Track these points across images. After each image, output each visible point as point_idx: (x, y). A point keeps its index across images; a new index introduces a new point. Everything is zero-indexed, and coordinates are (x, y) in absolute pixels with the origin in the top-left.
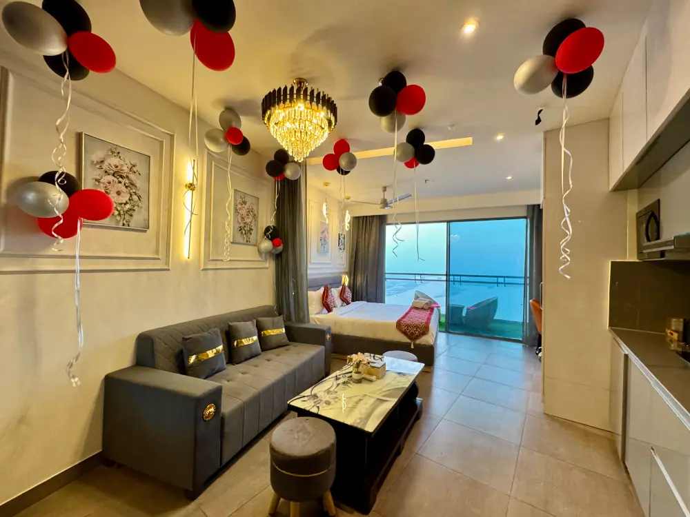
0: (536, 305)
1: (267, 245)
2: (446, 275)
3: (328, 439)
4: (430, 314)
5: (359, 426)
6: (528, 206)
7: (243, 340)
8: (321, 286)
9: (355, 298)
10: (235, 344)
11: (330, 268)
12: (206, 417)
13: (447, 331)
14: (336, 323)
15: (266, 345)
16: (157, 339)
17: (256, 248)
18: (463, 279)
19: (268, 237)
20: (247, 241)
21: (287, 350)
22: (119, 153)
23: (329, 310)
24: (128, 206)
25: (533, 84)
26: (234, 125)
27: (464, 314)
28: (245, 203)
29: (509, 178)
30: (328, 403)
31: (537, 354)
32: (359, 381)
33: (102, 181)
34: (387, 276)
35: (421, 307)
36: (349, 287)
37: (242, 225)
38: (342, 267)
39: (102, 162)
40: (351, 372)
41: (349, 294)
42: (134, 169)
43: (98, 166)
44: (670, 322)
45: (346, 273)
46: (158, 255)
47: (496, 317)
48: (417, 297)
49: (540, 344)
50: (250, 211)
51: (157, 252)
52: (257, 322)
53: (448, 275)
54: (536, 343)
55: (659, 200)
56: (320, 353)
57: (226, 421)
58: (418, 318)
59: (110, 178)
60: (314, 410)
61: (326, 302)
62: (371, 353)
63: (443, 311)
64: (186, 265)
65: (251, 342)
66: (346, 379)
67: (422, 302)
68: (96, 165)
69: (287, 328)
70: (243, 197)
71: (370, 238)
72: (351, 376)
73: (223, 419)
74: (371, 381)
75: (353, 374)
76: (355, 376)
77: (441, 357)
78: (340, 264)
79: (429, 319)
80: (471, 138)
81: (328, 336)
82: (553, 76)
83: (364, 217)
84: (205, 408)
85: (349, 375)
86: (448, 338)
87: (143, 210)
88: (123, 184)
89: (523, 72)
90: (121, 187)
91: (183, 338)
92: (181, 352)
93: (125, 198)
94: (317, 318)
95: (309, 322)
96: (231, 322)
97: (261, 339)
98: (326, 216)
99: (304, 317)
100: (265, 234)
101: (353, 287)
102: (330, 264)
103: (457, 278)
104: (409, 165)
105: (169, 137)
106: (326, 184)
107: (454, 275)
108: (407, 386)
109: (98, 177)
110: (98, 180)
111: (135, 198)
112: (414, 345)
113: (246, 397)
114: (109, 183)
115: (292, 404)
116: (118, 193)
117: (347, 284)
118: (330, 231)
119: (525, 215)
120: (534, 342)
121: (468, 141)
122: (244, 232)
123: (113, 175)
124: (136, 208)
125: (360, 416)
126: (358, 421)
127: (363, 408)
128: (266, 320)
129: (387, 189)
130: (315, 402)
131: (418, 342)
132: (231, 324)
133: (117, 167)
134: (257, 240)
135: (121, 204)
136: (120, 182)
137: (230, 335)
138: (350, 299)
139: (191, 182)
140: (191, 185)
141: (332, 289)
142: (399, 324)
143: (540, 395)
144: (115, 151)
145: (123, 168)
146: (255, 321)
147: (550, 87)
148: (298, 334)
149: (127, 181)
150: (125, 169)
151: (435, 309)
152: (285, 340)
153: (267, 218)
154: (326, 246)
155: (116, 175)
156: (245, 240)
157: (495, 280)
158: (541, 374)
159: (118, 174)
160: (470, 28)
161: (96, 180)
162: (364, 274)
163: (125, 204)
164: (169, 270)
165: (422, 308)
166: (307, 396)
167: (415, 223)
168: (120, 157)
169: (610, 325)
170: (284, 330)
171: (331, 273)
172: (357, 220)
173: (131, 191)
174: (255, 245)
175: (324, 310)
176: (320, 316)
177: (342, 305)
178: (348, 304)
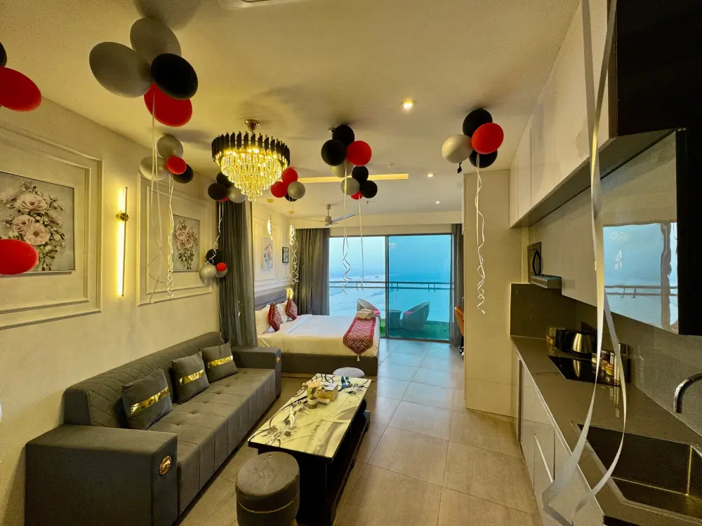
0: (460, 312)
1: (210, 270)
2: (386, 283)
3: (292, 471)
4: (373, 326)
5: (320, 454)
6: (452, 225)
7: (190, 377)
8: (267, 303)
9: (301, 312)
10: (181, 380)
11: (275, 283)
12: (164, 471)
13: (387, 337)
14: (284, 342)
15: (213, 376)
16: (90, 392)
17: (198, 274)
18: (400, 285)
19: (211, 262)
20: (188, 268)
21: (237, 379)
22: (35, 188)
23: (276, 329)
24: (48, 248)
25: (456, 156)
26: (175, 152)
27: (401, 318)
28: (184, 227)
29: (438, 202)
30: (288, 434)
31: (461, 353)
32: (314, 407)
33: (14, 222)
34: (330, 285)
35: (364, 318)
36: (294, 299)
37: (182, 251)
38: (286, 280)
39: (14, 200)
40: (306, 397)
41: (294, 308)
42: (55, 204)
43: (8, 206)
44: (549, 329)
45: (291, 286)
46: (87, 298)
47: (428, 320)
48: (360, 308)
49: (462, 345)
50: (190, 236)
51: (85, 295)
52: (203, 352)
53: (387, 282)
54: (460, 344)
55: (540, 243)
56: (271, 377)
57: (183, 469)
58: (362, 330)
59: (25, 218)
60: (276, 444)
61: (272, 321)
62: (321, 373)
63: (383, 316)
64: (120, 304)
65: (198, 377)
66: (301, 406)
67: (366, 313)
68: (6, 203)
69: (234, 354)
70: (182, 222)
71: (313, 251)
72: (307, 402)
73: (179, 469)
74: (326, 404)
75: (308, 399)
76: (311, 402)
77: (383, 364)
78: (284, 278)
79: (372, 331)
80: (407, 175)
81: (278, 359)
82: (470, 152)
83: (307, 229)
84: (161, 462)
85: (304, 400)
86: (388, 343)
87: (67, 249)
88: (41, 222)
89: (449, 145)
90: (40, 226)
91: (123, 387)
92: (120, 401)
93: (45, 238)
94: (264, 339)
95: (257, 345)
96: (175, 358)
97: (208, 371)
98: (270, 233)
99: (252, 340)
100: (208, 259)
101: (297, 299)
102: (273, 279)
103: (395, 285)
104: (355, 197)
105: (96, 163)
107: (392, 283)
108: (358, 405)
109: (10, 219)
110: (9, 222)
111: (57, 237)
112: (360, 357)
113: (200, 440)
114: (24, 223)
115: (252, 441)
116: (36, 234)
117: (291, 297)
118: (274, 246)
119: (450, 232)
120: (458, 343)
121: (405, 176)
122: (184, 259)
123: (29, 214)
124: (58, 248)
125: (320, 443)
126: (318, 448)
127: (321, 433)
128: (212, 350)
129: (331, 207)
130: (275, 436)
131: (363, 355)
132: (174, 361)
133: (32, 204)
134: (198, 265)
135: (40, 246)
136: (38, 221)
137: (174, 373)
138: (295, 313)
139: (124, 212)
140: (124, 215)
141: (278, 305)
142: (346, 340)
143: (463, 392)
144: (30, 186)
145: (41, 205)
146: (200, 353)
147: (468, 159)
148: (247, 360)
149: (46, 219)
150: (44, 205)
151: (377, 318)
152: (235, 369)
153: (208, 241)
154: (270, 262)
155: (31, 214)
156: (186, 267)
158: (463, 371)
159: (35, 212)
160: (408, 105)
161: (7, 222)
162: (309, 287)
163: (45, 245)
164: (100, 312)
165: (366, 319)
166: (266, 430)
167: (360, 236)
168: (36, 193)
169: (511, 334)
170: (232, 357)
171: (275, 289)
172: (300, 232)
173: (52, 230)
174: (196, 271)
175: (271, 329)
176: (267, 336)
177: (288, 321)
178: (294, 318)
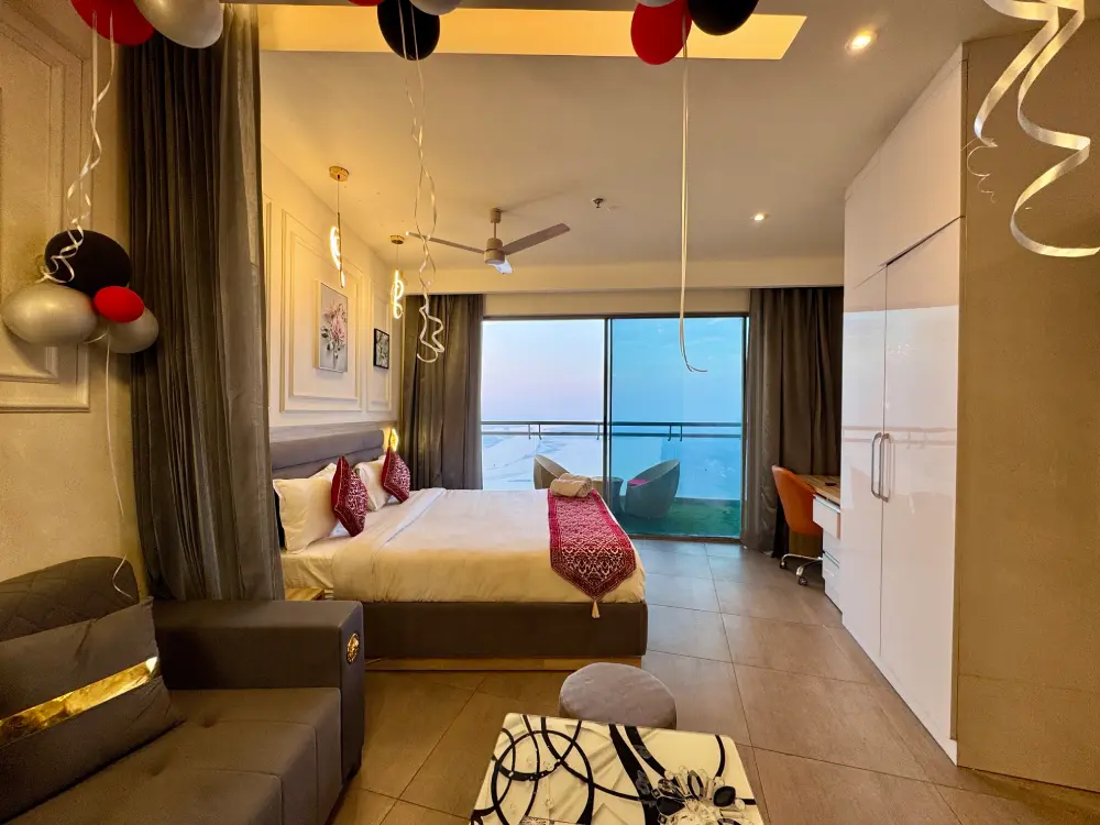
4: (605, 512)
6: (752, 291)
9: (417, 485)
27: (623, 492)
29: (759, 217)
35: (573, 493)
36: (401, 451)
38: (383, 409)
41: (403, 474)
45: (394, 424)
61: (342, 508)
78: (377, 404)
81: (352, 645)
98: (338, 264)
100: (48, 263)
101: (409, 453)
106: (339, 173)
112: (600, 605)
117: (395, 448)
118: (350, 318)
119: (746, 309)
129: (503, 217)
138: (405, 485)
141: (361, 466)
154: (341, 355)
157: (666, 429)
162: (434, 426)
170: (153, 664)
175: (340, 529)
176: (326, 552)
177: (386, 505)
178: (402, 498)
